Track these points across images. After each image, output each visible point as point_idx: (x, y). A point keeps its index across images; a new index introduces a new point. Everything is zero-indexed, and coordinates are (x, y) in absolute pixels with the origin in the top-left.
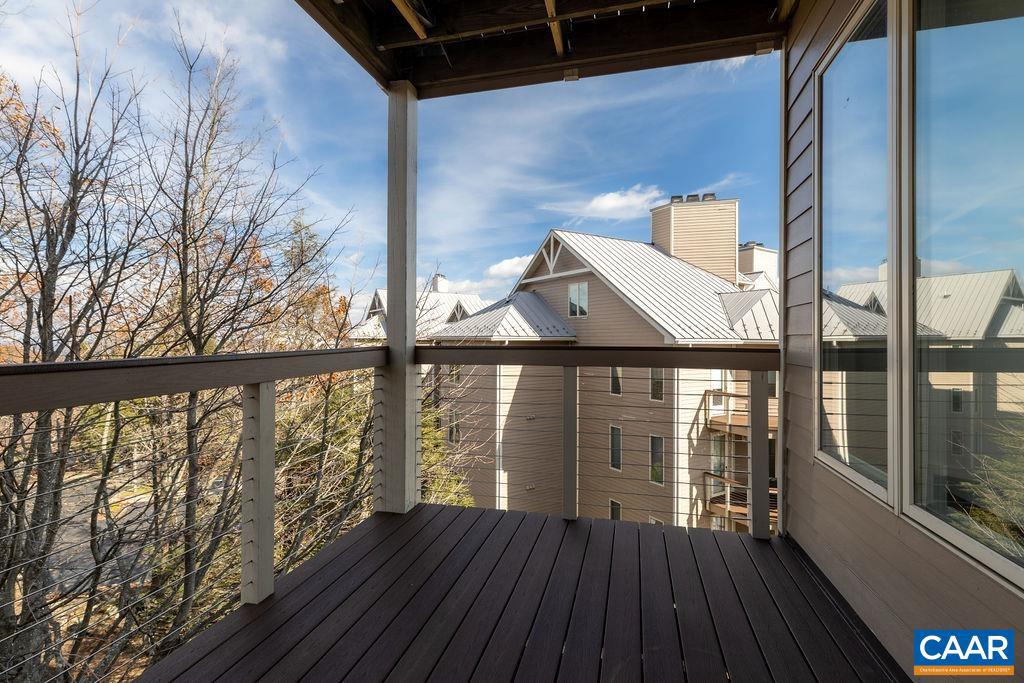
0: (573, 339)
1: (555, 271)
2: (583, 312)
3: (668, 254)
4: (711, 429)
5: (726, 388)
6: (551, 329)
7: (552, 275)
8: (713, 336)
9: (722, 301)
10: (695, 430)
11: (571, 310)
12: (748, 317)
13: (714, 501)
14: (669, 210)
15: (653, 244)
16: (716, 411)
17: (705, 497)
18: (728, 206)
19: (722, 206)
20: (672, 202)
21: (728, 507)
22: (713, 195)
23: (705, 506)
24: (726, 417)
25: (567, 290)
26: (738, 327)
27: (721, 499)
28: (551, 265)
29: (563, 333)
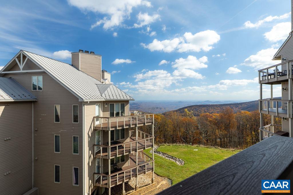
0: (34, 100)
1: (23, 69)
2: (40, 88)
3: (78, 69)
4: (95, 129)
5: (100, 115)
6: (21, 95)
7: (21, 71)
8: (96, 98)
9: (98, 87)
10: (90, 131)
11: (33, 87)
12: (106, 92)
13: (97, 153)
14: (79, 54)
15: (72, 65)
16: (97, 123)
17: (94, 153)
18: (98, 57)
19: (97, 57)
20: (79, 52)
21: (102, 154)
22: (93, 52)
23: (94, 156)
24: (100, 125)
25: (31, 79)
26: (103, 95)
27: (99, 152)
28: (21, 66)
29: (29, 97)
